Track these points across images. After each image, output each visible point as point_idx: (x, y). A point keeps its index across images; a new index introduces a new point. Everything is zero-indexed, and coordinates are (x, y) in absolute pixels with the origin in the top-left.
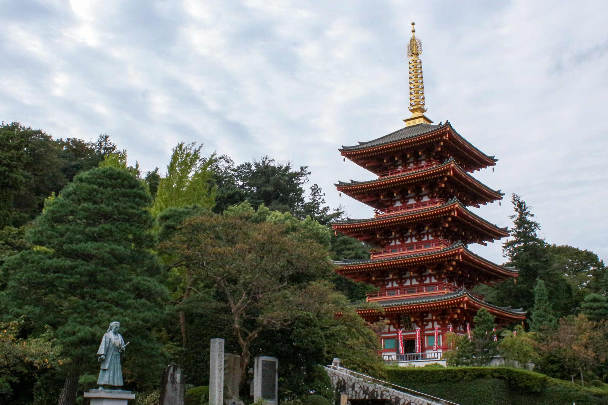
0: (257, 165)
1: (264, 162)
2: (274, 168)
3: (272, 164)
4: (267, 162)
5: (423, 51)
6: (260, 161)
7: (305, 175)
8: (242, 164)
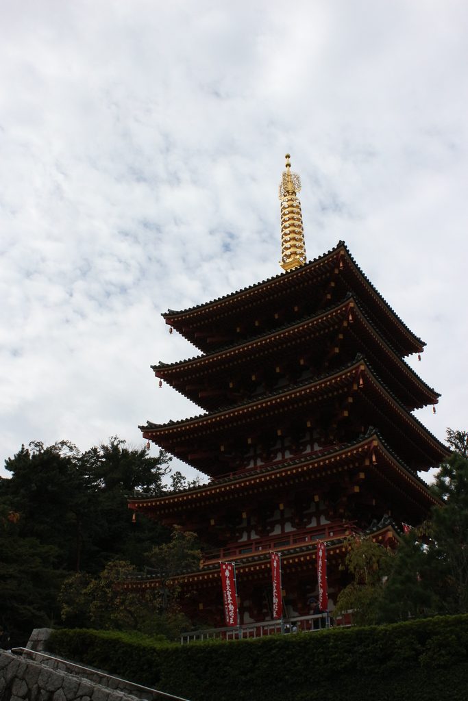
0: (103, 447)
1: (112, 444)
2: (125, 451)
3: (121, 447)
4: (115, 444)
5: (302, 188)
6: (107, 444)
7: (166, 462)
8: (87, 451)
